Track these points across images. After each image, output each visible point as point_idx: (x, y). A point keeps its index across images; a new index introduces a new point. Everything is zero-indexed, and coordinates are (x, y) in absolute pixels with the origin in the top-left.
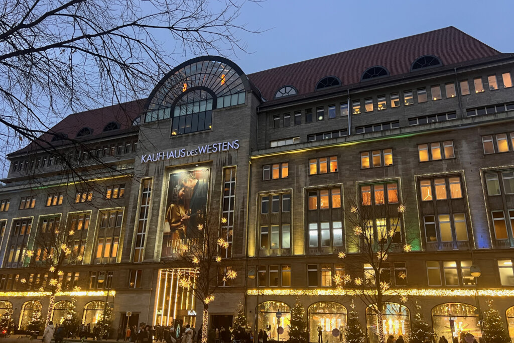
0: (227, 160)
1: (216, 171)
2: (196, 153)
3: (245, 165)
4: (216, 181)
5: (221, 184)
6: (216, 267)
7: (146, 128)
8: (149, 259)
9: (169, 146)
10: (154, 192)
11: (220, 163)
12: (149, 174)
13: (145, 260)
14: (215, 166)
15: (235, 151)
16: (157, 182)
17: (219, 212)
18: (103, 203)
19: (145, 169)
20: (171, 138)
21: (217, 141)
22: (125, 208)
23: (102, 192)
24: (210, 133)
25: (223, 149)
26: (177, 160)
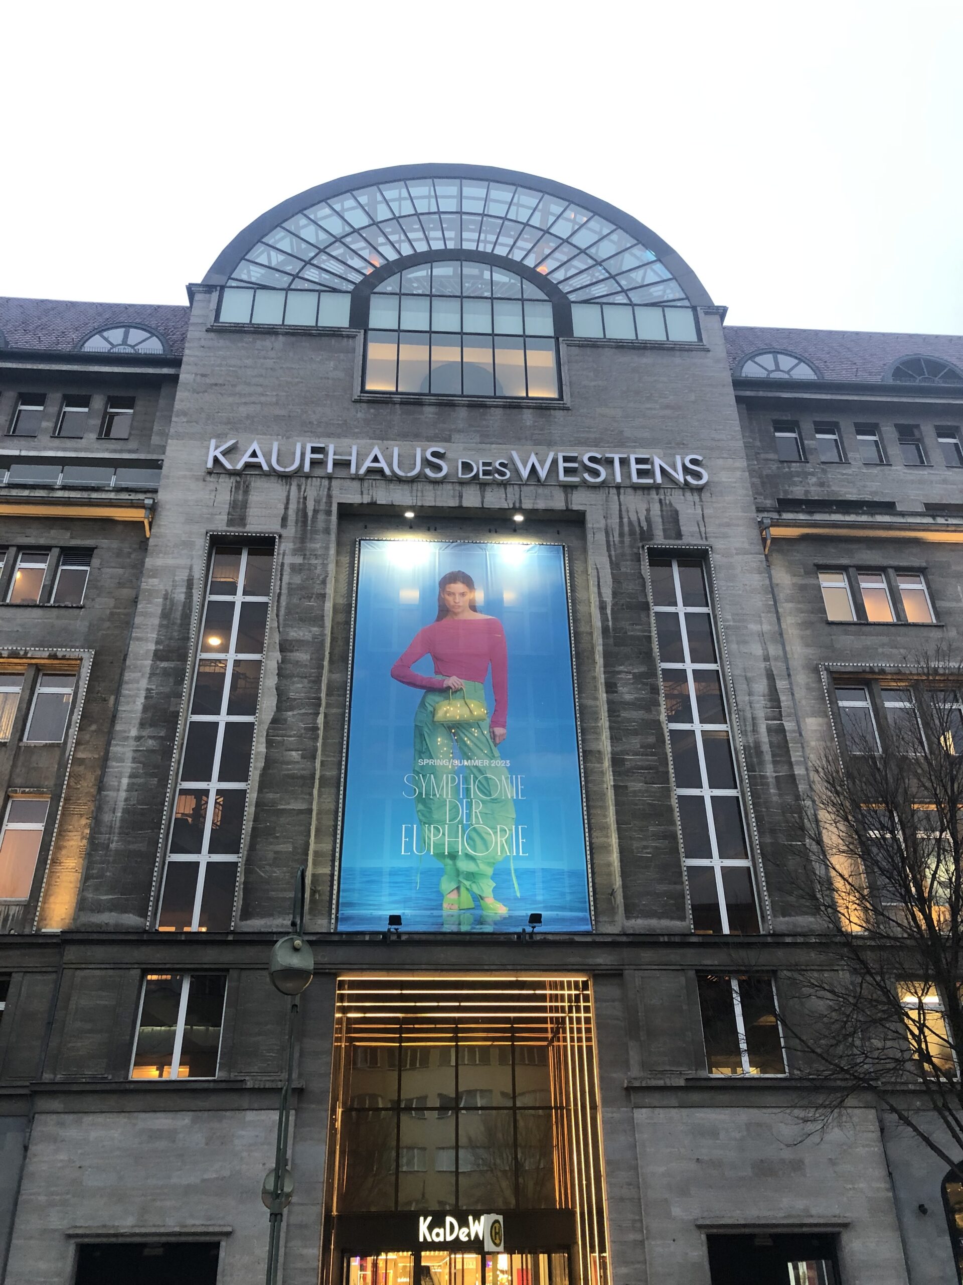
0: (656, 520)
1: (607, 554)
2: (502, 474)
3: (746, 552)
4: (615, 594)
5: (646, 607)
6: (692, 974)
7: (222, 343)
8: (272, 915)
9: (356, 430)
10: (283, 599)
11: (626, 529)
12: (249, 520)
13: (249, 922)
14: (601, 537)
15: (688, 494)
16: (299, 560)
17: (658, 723)
19: (225, 497)
20: (360, 401)
21: (596, 446)
22: (97, 654)
24: (558, 414)
25: (636, 479)
26: (405, 486)
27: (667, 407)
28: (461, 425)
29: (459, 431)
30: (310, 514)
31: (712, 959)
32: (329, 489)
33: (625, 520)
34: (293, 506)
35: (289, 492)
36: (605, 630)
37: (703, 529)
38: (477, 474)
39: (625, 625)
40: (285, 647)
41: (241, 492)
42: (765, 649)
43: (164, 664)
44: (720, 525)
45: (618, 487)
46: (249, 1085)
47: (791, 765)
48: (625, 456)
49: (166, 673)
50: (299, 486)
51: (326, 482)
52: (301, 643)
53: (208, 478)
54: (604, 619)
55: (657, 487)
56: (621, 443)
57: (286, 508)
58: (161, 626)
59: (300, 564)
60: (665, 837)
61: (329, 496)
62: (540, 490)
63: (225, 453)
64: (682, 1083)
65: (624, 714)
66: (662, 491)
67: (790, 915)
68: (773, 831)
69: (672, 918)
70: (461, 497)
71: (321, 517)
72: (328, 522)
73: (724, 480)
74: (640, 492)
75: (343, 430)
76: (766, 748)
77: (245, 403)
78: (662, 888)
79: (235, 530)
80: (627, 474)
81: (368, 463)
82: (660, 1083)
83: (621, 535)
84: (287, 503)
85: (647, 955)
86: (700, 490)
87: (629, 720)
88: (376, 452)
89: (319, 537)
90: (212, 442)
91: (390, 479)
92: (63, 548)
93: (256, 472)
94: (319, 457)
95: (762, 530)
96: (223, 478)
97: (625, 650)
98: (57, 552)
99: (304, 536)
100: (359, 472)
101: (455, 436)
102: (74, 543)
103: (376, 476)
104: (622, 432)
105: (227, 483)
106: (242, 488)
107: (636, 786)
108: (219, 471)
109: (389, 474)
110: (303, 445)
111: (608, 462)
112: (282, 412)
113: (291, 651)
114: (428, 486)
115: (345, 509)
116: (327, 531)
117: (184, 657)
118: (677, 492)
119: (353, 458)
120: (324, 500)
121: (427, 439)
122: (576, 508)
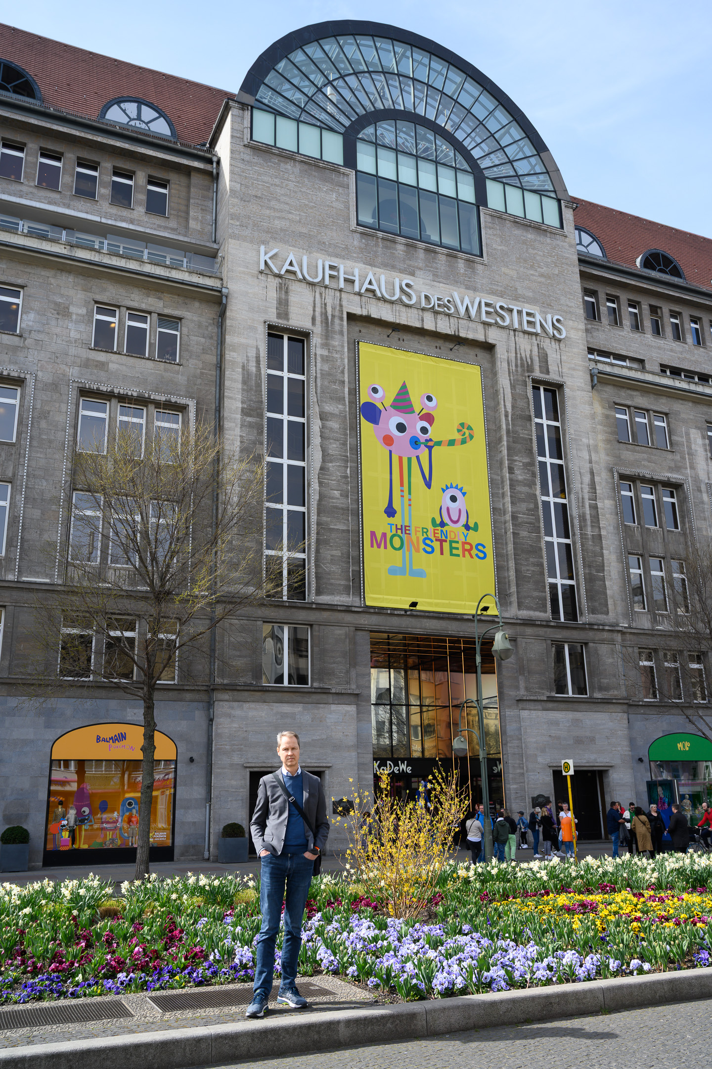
0: (536, 359)
1: (508, 378)
2: (449, 308)
3: (583, 390)
4: (513, 407)
5: (529, 419)
6: (549, 642)
7: (256, 160)
8: (333, 594)
9: (354, 255)
10: (319, 380)
11: (519, 362)
12: (291, 316)
13: (321, 597)
14: (505, 365)
15: (553, 341)
16: (325, 353)
17: (535, 495)
18: (88, 359)
19: (273, 295)
20: (355, 232)
21: (502, 297)
22: (197, 403)
23: (74, 317)
24: (480, 268)
25: (526, 327)
26: (388, 306)
27: (542, 275)
28: (421, 264)
29: (420, 269)
30: (330, 318)
31: (559, 635)
32: (340, 300)
33: (519, 355)
34: (318, 310)
35: (315, 297)
36: (508, 432)
37: (560, 370)
38: (434, 306)
39: (518, 429)
40: (323, 417)
41: (283, 292)
42: (590, 456)
43: (249, 419)
44: (570, 369)
45: (515, 330)
46: (333, 691)
47: (599, 528)
48: (520, 309)
49: (250, 426)
50: (321, 294)
51: (338, 294)
52: (332, 415)
53: (260, 277)
54: (507, 424)
55: (536, 334)
56: (516, 298)
57: (314, 311)
58: (243, 390)
59: (327, 356)
60: (538, 565)
61: (341, 306)
62: (471, 324)
63: (270, 258)
64: (545, 699)
65: (518, 488)
66: (538, 338)
67: (595, 614)
68: (590, 566)
69: (541, 611)
70: (423, 320)
71: (337, 321)
72: (342, 325)
73: (572, 336)
74: (526, 336)
75: (345, 253)
76: (588, 517)
77: (279, 218)
78: (536, 594)
79: (282, 323)
80: (521, 323)
81: (366, 285)
82: (535, 698)
83: (516, 366)
84: (314, 307)
85: (529, 631)
86: (559, 340)
87: (521, 493)
88: (370, 276)
89: (337, 337)
90: (262, 248)
91: (379, 299)
92: (159, 315)
93: (292, 277)
94: (335, 273)
95: (592, 376)
96: (271, 279)
97: (519, 446)
98: (155, 316)
99: (327, 334)
100: (360, 290)
101: (418, 272)
102: (167, 311)
103: (370, 295)
104: (516, 289)
105: (274, 282)
106: (284, 290)
107: (524, 533)
108: (268, 272)
109: (379, 295)
110: (323, 262)
111: (511, 311)
112: (304, 230)
113: (327, 420)
114: (403, 309)
115: (351, 317)
116: (341, 333)
117: (261, 416)
118: (548, 340)
119: (357, 279)
120: (338, 308)
121: (402, 271)
122: (490, 341)
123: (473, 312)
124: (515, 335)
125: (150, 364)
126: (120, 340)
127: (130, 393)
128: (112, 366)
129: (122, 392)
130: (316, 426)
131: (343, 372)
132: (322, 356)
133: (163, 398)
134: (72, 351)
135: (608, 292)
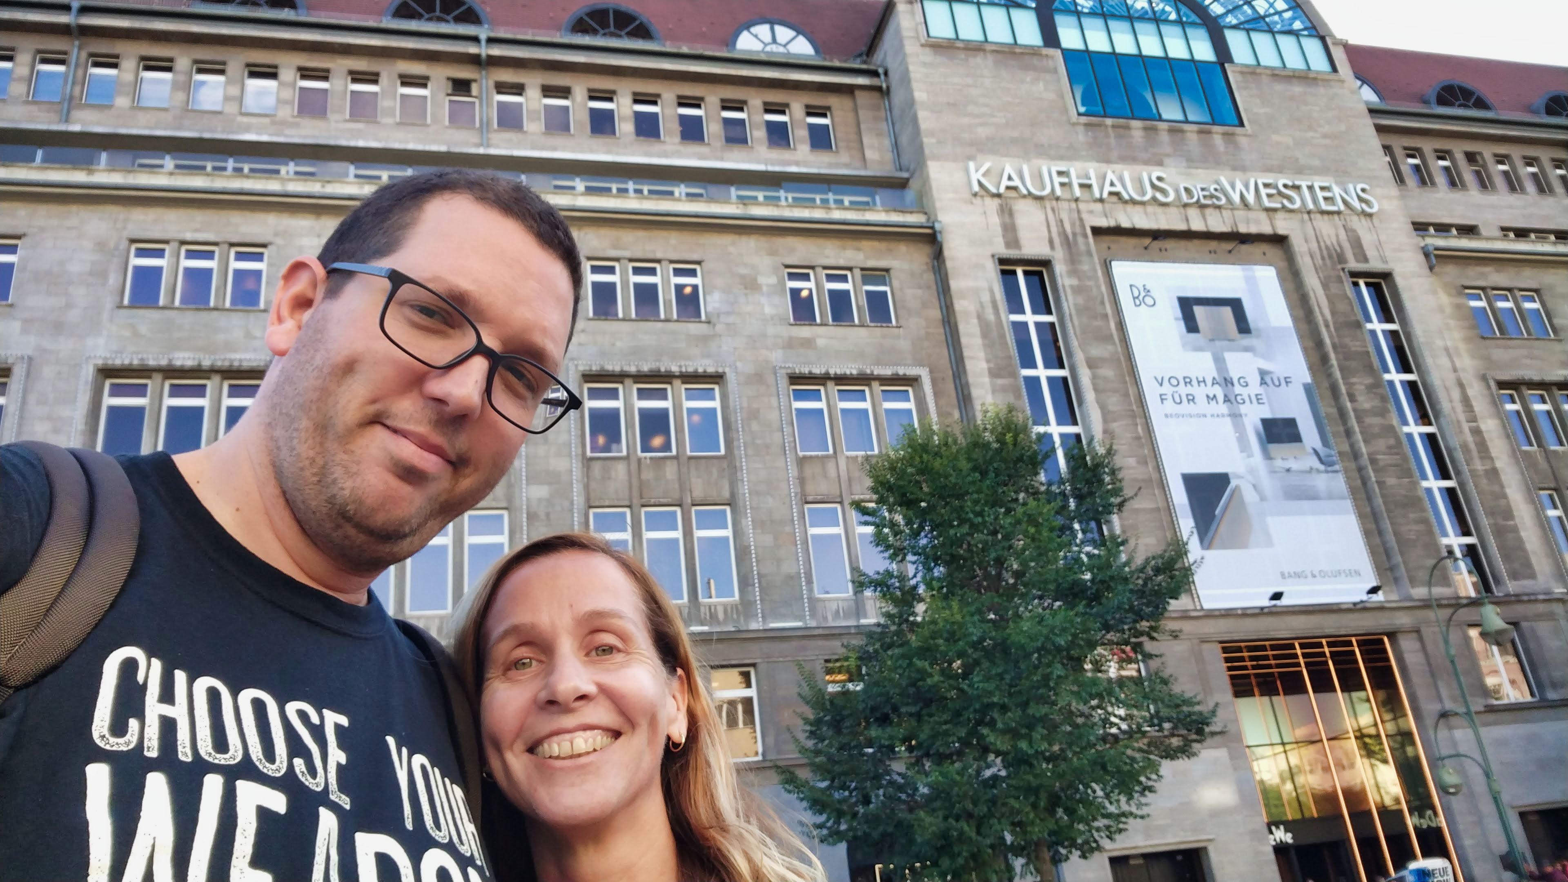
0: (1346, 245)
1: (1316, 276)
2: (1218, 199)
3: (1420, 276)
4: (1333, 313)
5: (1356, 325)
6: (1465, 627)
7: (940, 59)
9: (1084, 153)
10: (1075, 318)
11: (1325, 253)
12: (1023, 243)
14: (1307, 259)
15: (1363, 219)
16: (1075, 282)
17: (1391, 427)
18: (791, 338)
19: (995, 220)
20: (1078, 124)
21: (1281, 172)
22: (931, 372)
23: (765, 289)
24: (1243, 141)
25: (1324, 206)
26: (1139, 208)
28: (1168, 149)
29: (1168, 155)
30: (1070, 237)
32: (1078, 213)
33: (1322, 244)
34: (1054, 228)
35: (1046, 214)
36: (1334, 346)
37: (1381, 253)
38: (1199, 199)
39: (1347, 341)
40: (1092, 364)
41: (1007, 216)
42: (1453, 362)
43: (1000, 381)
44: (1394, 250)
45: (1309, 212)
47: (1491, 459)
48: (1309, 183)
49: (1004, 389)
50: (1053, 210)
51: (1073, 205)
52: (1103, 360)
53: (974, 200)
54: (1331, 337)
55: (1339, 213)
56: (1300, 171)
57: (1049, 231)
58: (984, 345)
59: (1078, 286)
60: (1421, 522)
61: (1081, 220)
62: (1252, 215)
63: (984, 175)
64: (1482, 709)
65: (1368, 420)
66: (1342, 217)
67: (1519, 580)
68: (1494, 514)
69: (1442, 586)
70: (1187, 220)
71: (1080, 240)
72: (1087, 244)
73: (1386, 207)
74: (1326, 217)
75: (1071, 154)
76: (1472, 446)
77: (981, 125)
78: (1429, 562)
79: (1013, 253)
80: (1315, 200)
81: (1107, 189)
83: (1323, 258)
84: (1049, 225)
86: (1370, 215)
87: (1372, 426)
88: (1110, 176)
89: (1085, 259)
90: (972, 165)
91: (1126, 202)
92: (862, 269)
93: (1013, 194)
94: (1065, 180)
95: (1427, 255)
96: (988, 201)
97: (1353, 364)
98: (858, 273)
99: (1073, 259)
100: (1101, 194)
101: (1167, 161)
102: (871, 264)
103: (1114, 199)
104: (1297, 160)
105: (993, 205)
106: (1006, 211)
107: (1391, 481)
108: (983, 193)
109: (1126, 197)
110: (1049, 168)
111: (1297, 188)
112: (1015, 134)
113: (1097, 368)
114: (1159, 210)
115: (1097, 231)
116: (1089, 253)
117: (1014, 375)
118: (1355, 218)
119: (1094, 182)
120: (1078, 223)
121: (1147, 162)
122: (1281, 231)
123: (1251, 198)
124: (1311, 219)
125: (863, 332)
126: (822, 308)
127: (848, 372)
128: (821, 342)
129: (839, 372)
130: (1085, 377)
131: (1103, 303)
132: (1072, 287)
133: (888, 372)
134: (771, 330)
135: (1406, 145)
